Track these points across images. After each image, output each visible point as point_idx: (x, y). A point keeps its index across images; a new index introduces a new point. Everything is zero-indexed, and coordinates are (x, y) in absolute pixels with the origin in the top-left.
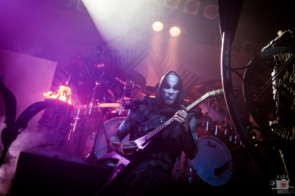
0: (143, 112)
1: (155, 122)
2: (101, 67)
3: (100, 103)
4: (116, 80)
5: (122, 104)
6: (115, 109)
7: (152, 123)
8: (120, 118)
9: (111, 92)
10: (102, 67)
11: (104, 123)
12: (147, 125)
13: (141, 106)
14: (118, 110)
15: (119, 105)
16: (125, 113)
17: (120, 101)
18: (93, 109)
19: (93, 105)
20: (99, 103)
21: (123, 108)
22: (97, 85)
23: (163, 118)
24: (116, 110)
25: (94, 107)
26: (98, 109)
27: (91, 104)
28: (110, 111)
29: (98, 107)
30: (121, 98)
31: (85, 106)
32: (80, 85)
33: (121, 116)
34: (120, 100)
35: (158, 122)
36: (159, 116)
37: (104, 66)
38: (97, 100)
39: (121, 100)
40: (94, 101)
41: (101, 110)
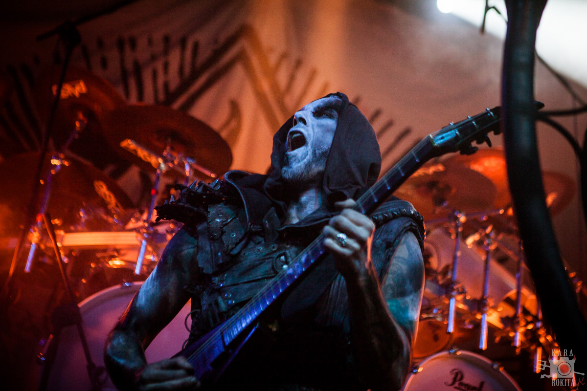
0: (223, 233)
1: (259, 273)
2: (73, 97)
4: (126, 151)
6: (122, 252)
9: (108, 193)
10: (77, 94)
11: (80, 305)
12: (233, 288)
15: (137, 237)
17: (140, 224)
18: (39, 252)
19: (41, 240)
20: (62, 232)
21: (150, 249)
22: (55, 165)
23: (289, 255)
24: (123, 255)
25: (42, 247)
26: (59, 254)
27: (35, 237)
28: (102, 260)
29: (59, 245)
30: (142, 213)
33: (142, 277)
34: (137, 221)
35: (272, 272)
36: (274, 247)
37: (84, 90)
38: (54, 218)
39: (144, 221)
40: (43, 222)
41: (68, 256)
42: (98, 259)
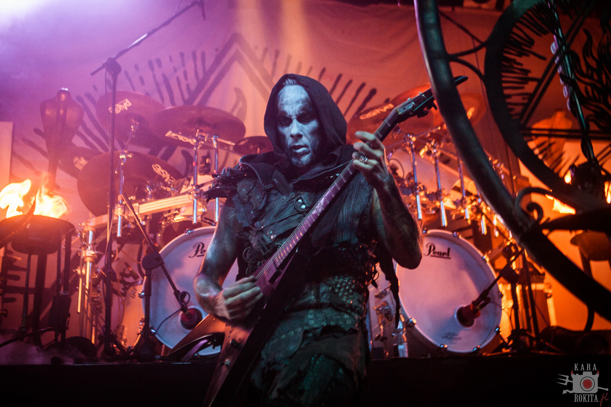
0: (250, 197)
1: (287, 213)
2: (123, 111)
3: (141, 203)
4: (168, 138)
5: (197, 194)
7: (282, 218)
8: (198, 231)
9: (163, 171)
10: (126, 108)
11: (160, 253)
12: (272, 226)
13: (239, 185)
14: (189, 212)
15: (189, 197)
16: (206, 216)
17: (190, 187)
18: (125, 222)
19: (124, 213)
20: (137, 204)
21: (200, 204)
22: (123, 159)
23: (303, 197)
24: (182, 212)
25: (126, 217)
26: (139, 220)
27: (118, 211)
28: (169, 218)
29: (137, 213)
30: (189, 180)
31: (105, 219)
32: (80, 168)
33: (199, 225)
34: (188, 185)
35: (295, 211)
36: (292, 195)
37: (130, 104)
38: (130, 196)
39: (192, 185)
40: (123, 201)
41: (145, 219)
42: (166, 218)
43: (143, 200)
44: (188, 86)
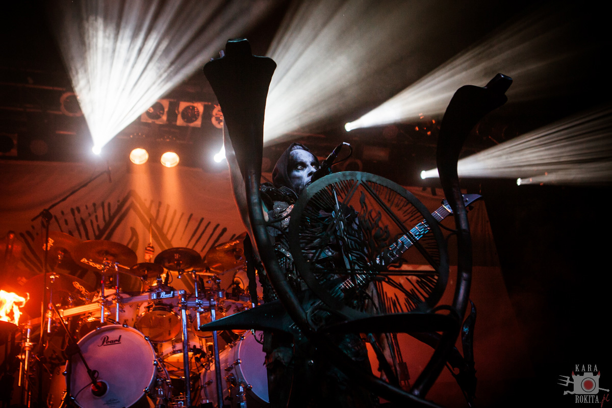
3: (64, 309)
4: (83, 263)
5: (103, 302)
6: (93, 313)
8: (104, 328)
9: (80, 286)
11: (78, 343)
14: (97, 315)
15: (98, 305)
16: (110, 317)
17: (99, 298)
18: (53, 322)
19: (53, 316)
20: (62, 310)
21: (106, 309)
22: (52, 279)
24: (94, 315)
25: (54, 319)
26: (63, 321)
27: (49, 315)
28: (84, 319)
29: (62, 316)
30: (98, 292)
31: (40, 320)
33: (105, 324)
34: (97, 296)
38: (57, 304)
39: (100, 297)
40: (52, 307)
41: (67, 321)
42: (82, 319)
43: (67, 307)
44: (98, 226)
